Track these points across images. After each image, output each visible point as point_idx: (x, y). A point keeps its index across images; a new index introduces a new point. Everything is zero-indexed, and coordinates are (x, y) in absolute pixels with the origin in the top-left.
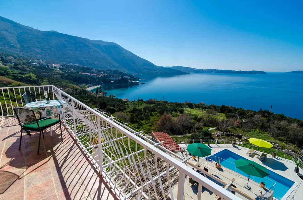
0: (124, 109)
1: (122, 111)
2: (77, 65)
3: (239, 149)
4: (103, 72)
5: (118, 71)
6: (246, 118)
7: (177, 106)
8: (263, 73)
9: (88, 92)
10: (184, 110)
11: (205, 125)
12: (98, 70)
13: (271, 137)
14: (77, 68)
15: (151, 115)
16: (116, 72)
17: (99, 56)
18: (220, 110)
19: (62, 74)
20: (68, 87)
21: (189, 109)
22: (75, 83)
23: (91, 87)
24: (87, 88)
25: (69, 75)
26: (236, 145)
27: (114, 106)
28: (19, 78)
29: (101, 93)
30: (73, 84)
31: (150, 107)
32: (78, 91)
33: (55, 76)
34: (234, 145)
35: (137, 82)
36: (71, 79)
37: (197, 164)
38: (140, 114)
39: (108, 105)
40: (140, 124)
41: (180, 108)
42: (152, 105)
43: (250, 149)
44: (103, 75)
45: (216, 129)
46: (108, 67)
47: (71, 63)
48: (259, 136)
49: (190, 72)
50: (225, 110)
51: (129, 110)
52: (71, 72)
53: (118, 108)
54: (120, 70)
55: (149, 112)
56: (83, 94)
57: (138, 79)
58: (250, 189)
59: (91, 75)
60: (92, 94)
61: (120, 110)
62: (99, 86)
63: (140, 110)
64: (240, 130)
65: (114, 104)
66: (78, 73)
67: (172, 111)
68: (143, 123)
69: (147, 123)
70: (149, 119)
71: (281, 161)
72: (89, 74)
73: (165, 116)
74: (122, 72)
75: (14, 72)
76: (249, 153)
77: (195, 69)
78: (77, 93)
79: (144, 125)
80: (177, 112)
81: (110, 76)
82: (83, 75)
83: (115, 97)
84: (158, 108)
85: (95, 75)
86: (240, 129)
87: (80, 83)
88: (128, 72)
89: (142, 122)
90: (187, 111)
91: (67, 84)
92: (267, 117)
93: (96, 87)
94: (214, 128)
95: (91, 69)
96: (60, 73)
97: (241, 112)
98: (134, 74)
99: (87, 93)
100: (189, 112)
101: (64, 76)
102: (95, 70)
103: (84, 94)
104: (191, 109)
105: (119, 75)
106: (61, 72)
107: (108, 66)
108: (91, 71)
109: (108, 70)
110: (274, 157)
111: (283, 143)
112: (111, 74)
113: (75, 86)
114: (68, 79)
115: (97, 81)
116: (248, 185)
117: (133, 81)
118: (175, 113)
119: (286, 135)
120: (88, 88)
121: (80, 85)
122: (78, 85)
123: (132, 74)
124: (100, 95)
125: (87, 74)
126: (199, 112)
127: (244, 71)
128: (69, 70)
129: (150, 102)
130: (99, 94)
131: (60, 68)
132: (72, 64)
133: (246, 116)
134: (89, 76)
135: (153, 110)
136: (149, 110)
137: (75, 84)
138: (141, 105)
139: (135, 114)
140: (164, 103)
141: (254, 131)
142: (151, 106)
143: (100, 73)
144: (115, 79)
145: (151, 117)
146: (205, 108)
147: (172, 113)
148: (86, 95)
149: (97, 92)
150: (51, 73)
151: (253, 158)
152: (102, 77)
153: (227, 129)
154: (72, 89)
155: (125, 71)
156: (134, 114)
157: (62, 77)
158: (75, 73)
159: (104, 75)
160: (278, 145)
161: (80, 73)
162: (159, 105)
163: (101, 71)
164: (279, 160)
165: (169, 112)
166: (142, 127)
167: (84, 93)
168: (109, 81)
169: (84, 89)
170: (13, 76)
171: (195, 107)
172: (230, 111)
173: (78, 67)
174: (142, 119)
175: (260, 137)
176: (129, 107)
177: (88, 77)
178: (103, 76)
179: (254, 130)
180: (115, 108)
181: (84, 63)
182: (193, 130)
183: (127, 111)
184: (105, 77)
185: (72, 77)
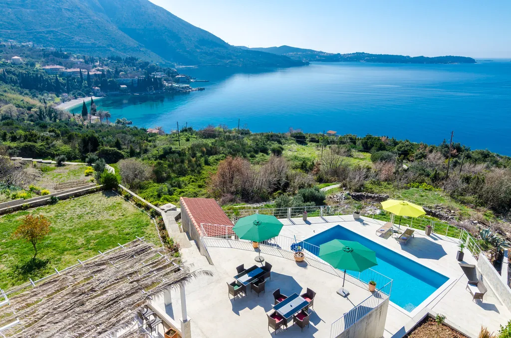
0: (142, 152)
1: (138, 155)
2: (30, 44)
3: (364, 224)
4: (98, 63)
5: (137, 60)
6: (412, 161)
7: (269, 139)
8: (470, 61)
9: (61, 113)
10: (283, 149)
11: (320, 180)
12: (84, 58)
13: (446, 198)
14: (28, 53)
15: (207, 163)
16: (131, 61)
17: (86, 21)
18: (363, 146)
20: (6, 103)
21: (296, 147)
22: (27, 91)
23: (70, 100)
24: (57, 104)
25: (9, 72)
26: (361, 217)
27: (118, 145)
29: (94, 115)
30: (21, 93)
31: (206, 145)
32: (36, 112)
34: (356, 217)
35: (185, 87)
36: (15, 83)
37: (256, 257)
38: (179, 160)
39: (104, 143)
40: (176, 183)
41: (276, 145)
42: (213, 140)
43: (386, 222)
44: (98, 70)
45: (341, 187)
46: (112, 49)
47: (11, 39)
48: (422, 196)
49: (310, 61)
50: (372, 146)
51: (155, 152)
52: (14, 64)
53: (128, 150)
54: (142, 59)
55: (201, 156)
56: (48, 118)
57: (186, 81)
58: (346, 296)
59: (69, 70)
60: (72, 119)
61: (132, 154)
62: (88, 99)
63: (181, 154)
64: (389, 186)
65: (118, 140)
66: (33, 65)
67: (256, 152)
68: (183, 181)
69: (193, 181)
70: (199, 173)
71: (438, 242)
72: (63, 69)
73: (230, 163)
74: (147, 63)
76: (381, 231)
77: (321, 52)
78: (31, 116)
79: (186, 185)
80: (267, 154)
81: (117, 72)
82: (47, 71)
83: (130, 123)
84: (223, 146)
85: (79, 70)
86: (388, 184)
87: (41, 91)
88: (164, 63)
89: (181, 179)
90: (292, 150)
91: (4, 94)
92: (453, 156)
93: (80, 101)
94: (338, 185)
95: (67, 57)
97: (403, 148)
98: (177, 67)
99: (59, 117)
100: (295, 154)
102: (78, 58)
103: (51, 120)
104: (300, 146)
105: (140, 69)
107: (112, 46)
108: (68, 61)
109: (112, 58)
110: (429, 235)
111: (465, 208)
112: (119, 69)
113: (28, 99)
114: (6, 83)
115: (85, 87)
116: (344, 288)
117: (175, 85)
118: (263, 155)
119: (477, 192)
120: (63, 104)
121: (40, 96)
122: (34, 96)
123: (173, 66)
124: (93, 120)
125: (58, 69)
126: (317, 152)
127: (430, 57)
128: (7, 59)
129: (209, 134)
130: (89, 118)
132: (14, 43)
133: (412, 156)
134: (62, 74)
135: (211, 152)
136: (203, 152)
137: (26, 94)
138: (188, 140)
139: (169, 161)
140: (242, 134)
141: (418, 187)
142: (209, 142)
143: (91, 65)
144: (130, 80)
145: (206, 167)
146: (333, 142)
147: (255, 157)
148: (58, 121)
149: (85, 113)
151: (387, 239)
152: (95, 74)
153: (362, 185)
154: (18, 106)
155: (155, 59)
156: (167, 162)
158: (24, 66)
159: (103, 71)
160: (454, 213)
161: (38, 66)
162: (229, 138)
163: (93, 61)
164: (435, 239)
165: (248, 155)
166: (179, 190)
167: (50, 115)
168: (115, 86)
169: (50, 107)
171: (310, 141)
172: (382, 148)
173: (30, 49)
174: (182, 173)
175: (425, 197)
176: (155, 146)
177: (60, 76)
178: (99, 73)
179: (417, 184)
180: (120, 149)
181: (48, 41)
182: (289, 191)
183: (150, 155)
184: (103, 75)
185: (17, 76)
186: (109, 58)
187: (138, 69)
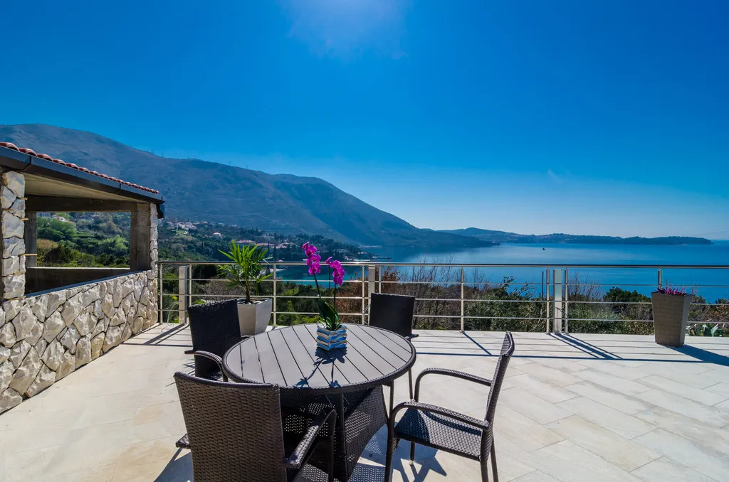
4: (287, 240)
5: (322, 238)
12: (275, 235)
14: (229, 231)
16: (317, 239)
17: (284, 207)
19: (192, 242)
25: (206, 245)
28: (91, 246)
33: (174, 246)
36: (209, 254)
44: (285, 245)
46: (302, 230)
52: (213, 239)
54: (327, 237)
57: (369, 257)
59: (259, 245)
66: (229, 240)
72: (254, 243)
74: (332, 240)
75: (84, 235)
77: (512, 234)
81: (301, 247)
85: (267, 244)
88: (349, 242)
95: (260, 234)
96: (187, 241)
98: (362, 246)
101: (196, 246)
102: (270, 235)
105: (324, 246)
106: (190, 238)
107: (302, 227)
108: (260, 237)
109: (300, 236)
114: (202, 254)
117: (356, 260)
123: (358, 246)
128: (209, 234)
131: (190, 231)
143: (280, 241)
150: (167, 240)
152: (281, 248)
157: (190, 248)
158: (222, 241)
159: (289, 246)
161: (233, 241)
163: (282, 237)
170: (78, 242)
178: (285, 247)
181: (249, 223)
184: (288, 249)
185: (213, 248)
186: (297, 236)
187: (322, 245)
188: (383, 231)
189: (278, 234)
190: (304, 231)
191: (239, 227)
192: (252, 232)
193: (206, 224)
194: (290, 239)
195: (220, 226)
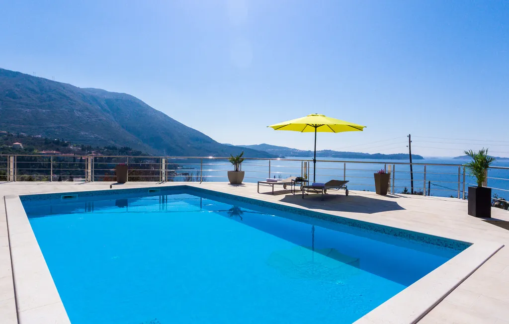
4: (94, 151)
5: (130, 150)
12: (83, 146)
14: (32, 142)
16: (125, 151)
17: (94, 120)
52: (14, 149)
59: (64, 155)
66: (32, 150)
72: (58, 154)
95: (66, 145)
102: (77, 146)
108: (67, 148)
125: (54, 154)
128: (8, 144)
161: (36, 151)
163: (90, 149)
188: (189, 145)
189: (86, 146)
190: (113, 143)
191: (44, 138)
192: (57, 143)
193: (4, 134)
194: (98, 150)
195: (22, 136)
